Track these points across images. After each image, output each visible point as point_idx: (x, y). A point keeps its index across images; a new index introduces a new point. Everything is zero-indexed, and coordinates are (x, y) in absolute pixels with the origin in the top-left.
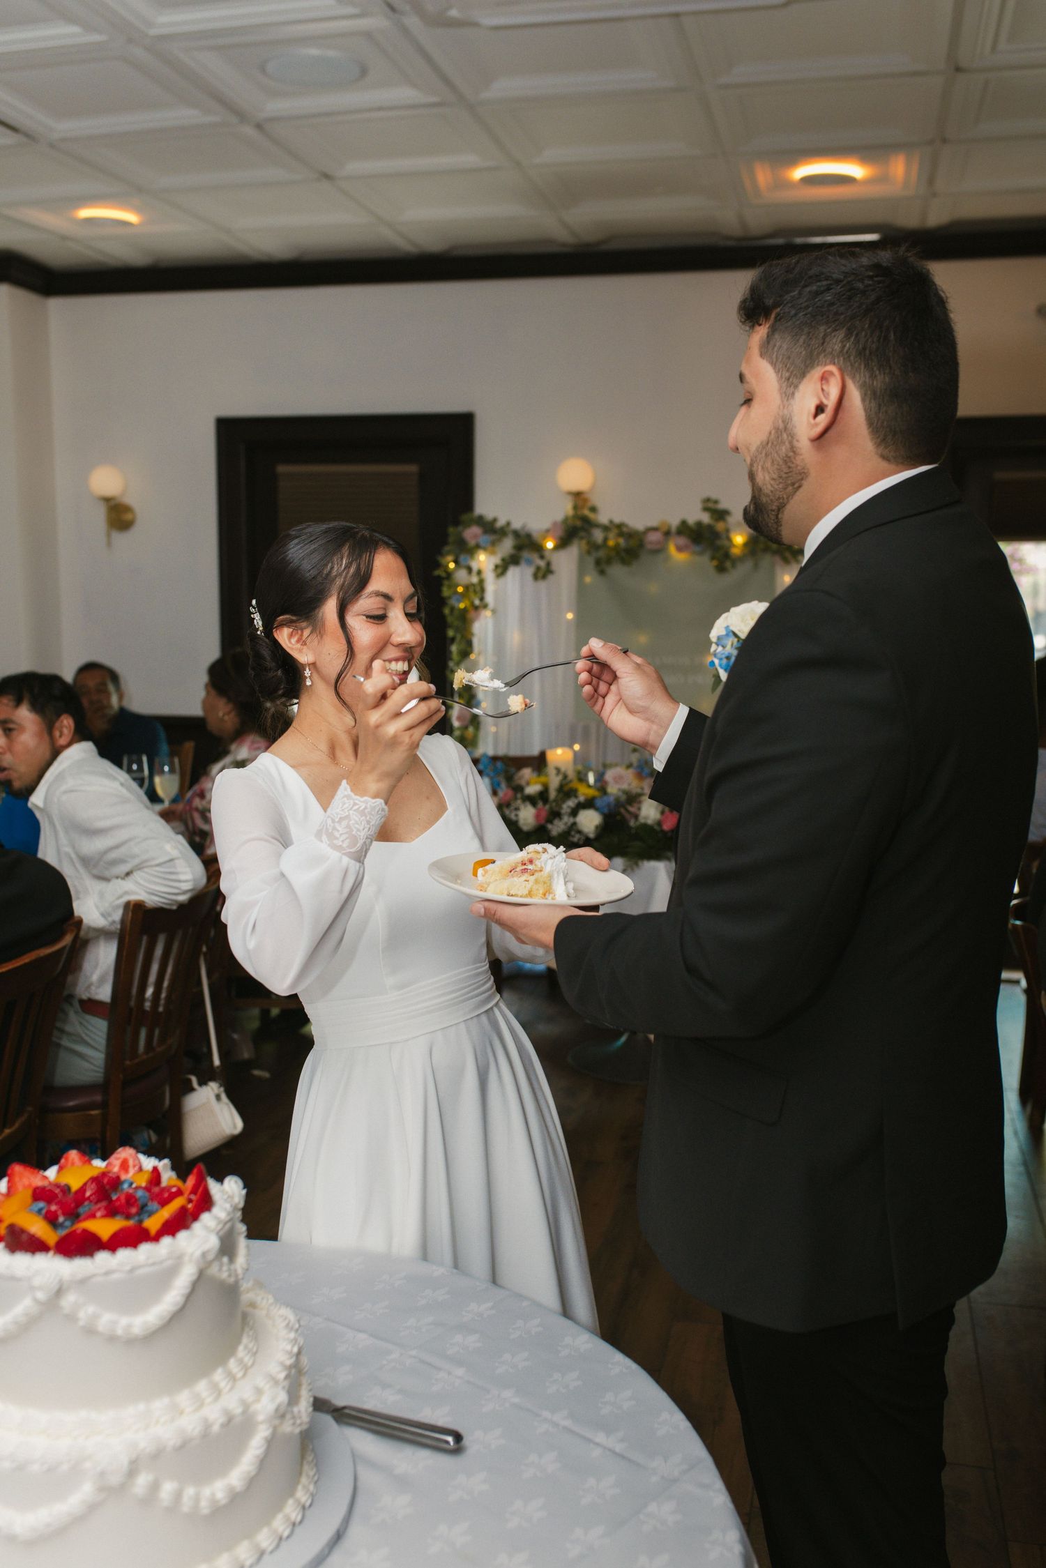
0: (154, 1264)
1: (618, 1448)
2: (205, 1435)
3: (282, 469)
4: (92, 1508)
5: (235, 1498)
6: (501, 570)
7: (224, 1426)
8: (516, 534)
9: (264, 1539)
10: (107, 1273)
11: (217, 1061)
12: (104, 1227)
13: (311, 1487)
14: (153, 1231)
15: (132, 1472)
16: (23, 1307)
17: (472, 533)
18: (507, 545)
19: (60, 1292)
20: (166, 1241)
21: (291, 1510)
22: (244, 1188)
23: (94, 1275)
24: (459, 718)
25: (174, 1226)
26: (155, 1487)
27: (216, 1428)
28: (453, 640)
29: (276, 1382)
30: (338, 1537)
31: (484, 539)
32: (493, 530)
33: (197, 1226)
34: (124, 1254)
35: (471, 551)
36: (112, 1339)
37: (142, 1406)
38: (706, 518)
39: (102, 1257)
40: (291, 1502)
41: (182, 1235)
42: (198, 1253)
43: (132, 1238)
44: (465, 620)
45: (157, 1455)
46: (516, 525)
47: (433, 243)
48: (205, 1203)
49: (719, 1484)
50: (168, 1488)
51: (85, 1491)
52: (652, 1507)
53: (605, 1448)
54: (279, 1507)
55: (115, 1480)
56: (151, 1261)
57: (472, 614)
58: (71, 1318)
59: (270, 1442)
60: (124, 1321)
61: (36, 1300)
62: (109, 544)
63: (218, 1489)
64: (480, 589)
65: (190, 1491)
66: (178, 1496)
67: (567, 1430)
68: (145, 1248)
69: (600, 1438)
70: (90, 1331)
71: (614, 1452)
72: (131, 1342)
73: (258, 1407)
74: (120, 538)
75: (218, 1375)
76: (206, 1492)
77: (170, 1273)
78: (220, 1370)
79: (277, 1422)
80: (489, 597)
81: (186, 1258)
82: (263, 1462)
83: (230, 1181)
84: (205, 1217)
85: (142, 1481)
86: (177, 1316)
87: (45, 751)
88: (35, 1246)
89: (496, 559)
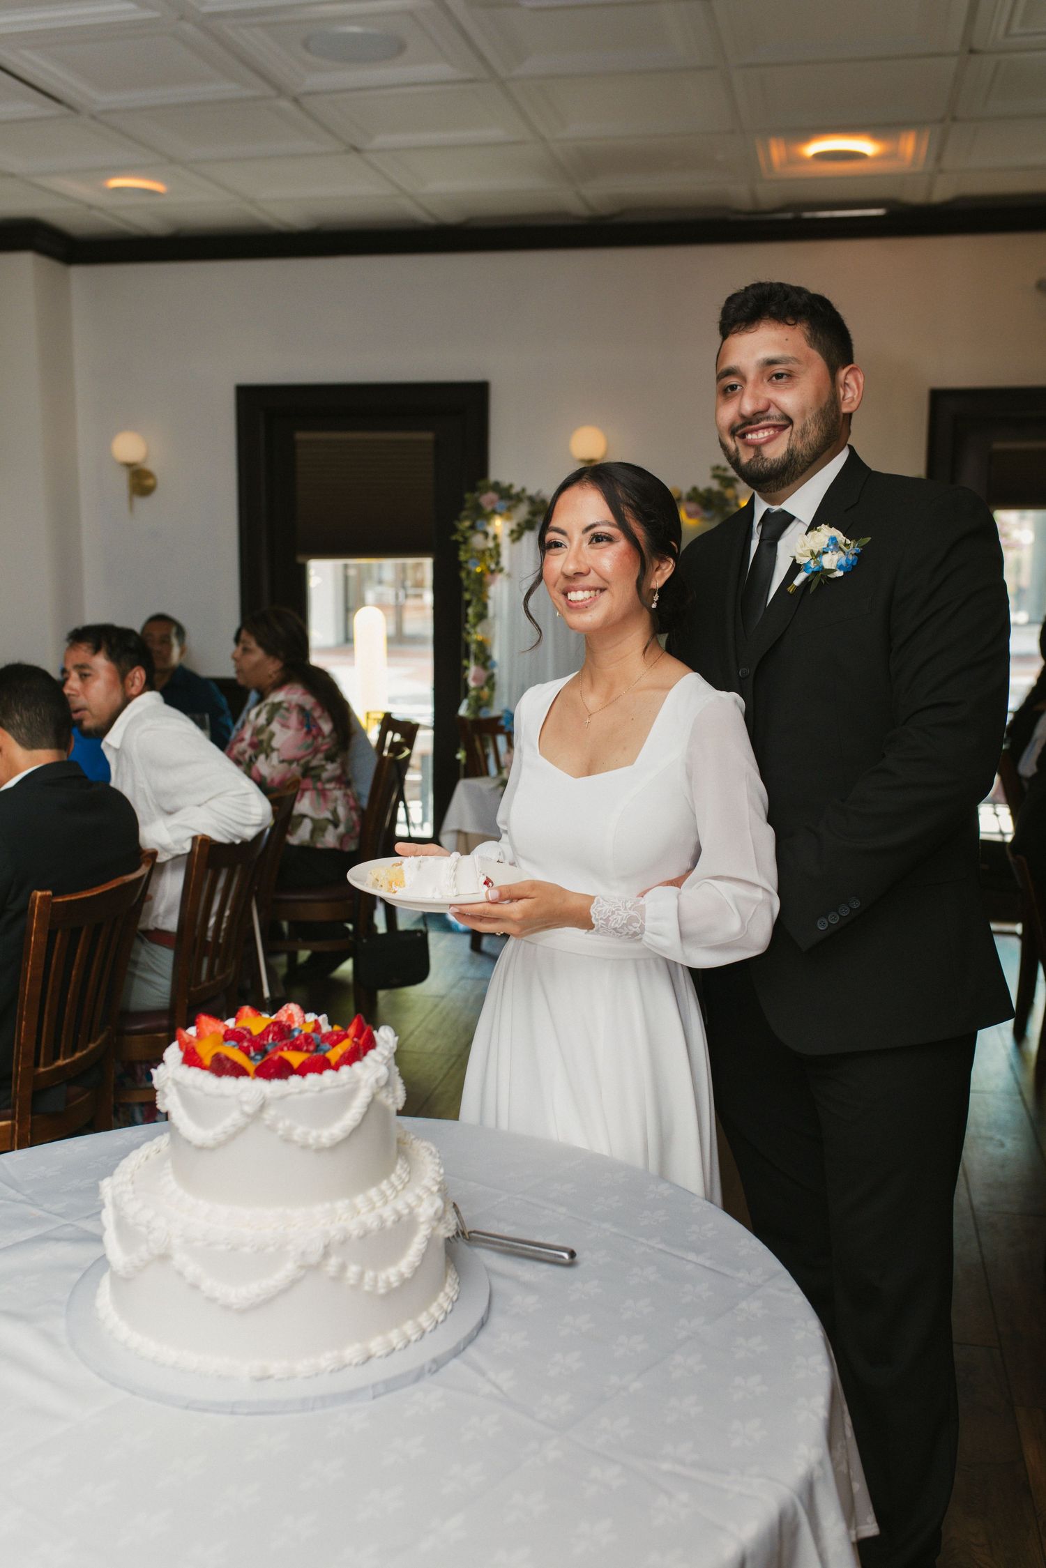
0: (338, 1086)
1: (708, 1263)
2: (382, 1228)
3: (300, 436)
4: (294, 1283)
5: (405, 1282)
6: (516, 535)
7: (394, 1222)
8: (531, 500)
9: (424, 1320)
10: (301, 1092)
11: (267, 994)
12: (296, 1058)
13: (456, 1286)
14: (333, 1061)
15: (326, 1254)
16: (233, 1119)
17: (488, 499)
18: (523, 511)
19: (263, 1107)
20: (345, 1069)
21: (443, 1301)
22: (396, 1036)
23: (290, 1094)
24: (475, 679)
25: (352, 1057)
26: (343, 1268)
27: (389, 1224)
28: (468, 603)
29: (432, 1193)
30: (483, 1324)
31: (501, 505)
32: (509, 497)
33: (367, 1059)
34: (312, 1077)
35: (488, 517)
36: (305, 1147)
37: (328, 1205)
38: (715, 485)
39: (295, 1080)
40: (442, 1295)
41: (357, 1066)
42: (372, 1080)
43: (319, 1065)
44: (481, 584)
45: (345, 1241)
46: (531, 491)
47: (449, 215)
48: (371, 1044)
49: (797, 1289)
50: (353, 1269)
51: (288, 1269)
52: (743, 1305)
53: (695, 1263)
54: (434, 1297)
55: (313, 1259)
56: (334, 1084)
57: (488, 578)
58: (272, 1128)
59: (430, 1240)
60: (314, 1133)
61: (244, 1113)
62: (131, 508)
63: (392, 1274)
64: (496, 553)
65: (369, 1275)
66: (361, 1276)
67: (661, 1250)
68: (328, 1074)
69: (691, 1256)
70: (287, 1140)
71: (705, 1267)
72: (320, 1150)
73: (421, 1210)
74: (142, 503)
75: (384, 1185)
76: (382, 1276)
77: (351, 1094)
78: (385, 1182)
79: (435, 1223)
80: (505, 561)
81: (362, 1084)
82: (424, 1257)
83: (385, 1029)
84: (371, 1053)
85: (334, 1261)
86: (356, 1130)
87: (117, 697)
88: (238, 1071)
89: (512, 525)
